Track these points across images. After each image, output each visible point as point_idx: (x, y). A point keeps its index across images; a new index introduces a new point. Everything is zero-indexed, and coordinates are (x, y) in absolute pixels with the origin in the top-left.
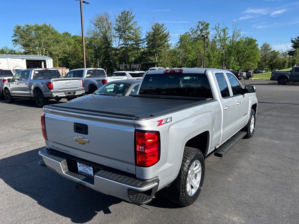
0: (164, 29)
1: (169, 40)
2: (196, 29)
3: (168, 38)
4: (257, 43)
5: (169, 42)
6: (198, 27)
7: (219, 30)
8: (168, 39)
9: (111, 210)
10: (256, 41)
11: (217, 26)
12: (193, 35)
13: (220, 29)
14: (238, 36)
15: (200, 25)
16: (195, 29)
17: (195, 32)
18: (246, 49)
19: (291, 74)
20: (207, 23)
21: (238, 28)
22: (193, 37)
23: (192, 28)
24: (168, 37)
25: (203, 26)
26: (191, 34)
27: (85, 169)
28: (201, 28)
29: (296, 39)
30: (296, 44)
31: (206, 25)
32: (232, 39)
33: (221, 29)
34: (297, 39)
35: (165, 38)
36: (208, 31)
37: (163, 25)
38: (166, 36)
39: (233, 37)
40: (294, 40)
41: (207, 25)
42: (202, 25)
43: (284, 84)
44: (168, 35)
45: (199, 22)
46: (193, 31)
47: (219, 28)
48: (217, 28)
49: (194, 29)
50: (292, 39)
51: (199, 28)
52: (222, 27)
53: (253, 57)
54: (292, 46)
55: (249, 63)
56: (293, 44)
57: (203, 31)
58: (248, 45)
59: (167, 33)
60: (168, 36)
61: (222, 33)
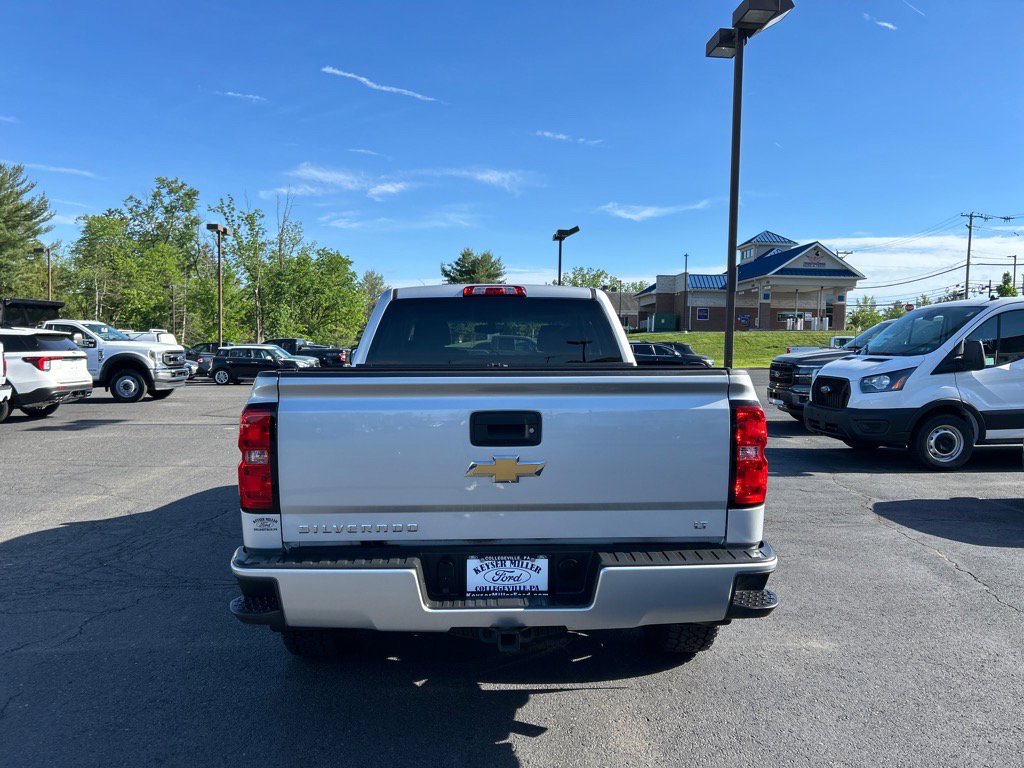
0: (24, 186)
1: (47, 230)
2: (150, 203)
3: (40, 221)
4: (352, 269)
5: (45, 240)
6: (156, 196)
7: (235, 218)
8: (44, 225)
10: (351, 262)
11: (227, 202)
12: (137, 222)
13: (236, 213)
14: (295, 242)
15: (164, 191)
16: (143, 201)
17: (146, 213)
18: (327, 285)
20: (188, 188)
21: (293, 220)
22: (137, 228)
23: (131, 197)
24: (41, 218)
25: (173, 197)
26: (129, 216)
27: (508, 574)
28: (167, 201)
29: (452, 268)
31: (186, 194)
32: (277, 248)
33: (241, 215)
34: (455, 266)
35: (29, 218)
36: (194, 214)
37: (18, 170)
38: (34, 214)
39: (281, 244)
40: (448, 268)
41: (191, 195)
42: (170, 193)
44: (42, 207)
45: (161, 181)
46: (137, 207)
47: (233, 209)
48: (226, 210)
49: (139, 202)
50: (441, 264)
51: (161, 202)
52: (241, 208)
53: (344, 310)
55: (334, 327)
56: (446, 279)
57: (176, 214)
58: (331, 271)
59: (36, 203)
60: (45, 214)
61: (243, 227)
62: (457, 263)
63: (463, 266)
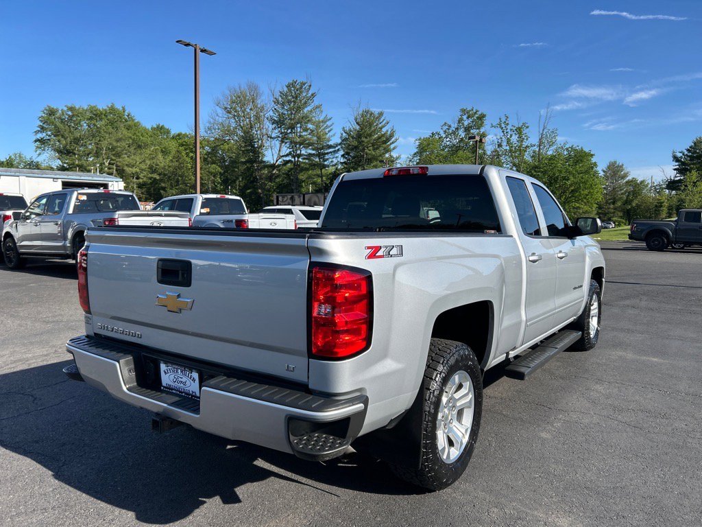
0: (384, 123)
1: (394, 149)
2: (456, 126)
3: (391, 144)
4: (593, 160)
5: (394, 154)
6: (460, 121)
7: (508, 130)
8: (392, 146)
9: (241, 497)
10: (592, 155)
11: (503, 120)
12: (448, 139)
13: (509, 127)
14: (551, 144)
15: (465, 117)
16: (453, 125)
17: (454, 133)
18: (570, 173)
19: (676, 226)
20: (479, 113)
21: (550, 127)
22: (448, 143)
23: (445, 123)
24: (391, 142)
25: (470, 120)
26: (444, 136)
27: (180, 379)
28: (466, 123)
29: (683, 154)
30: (683, 163)
31: (477, 118)
32: (537, 150)
33: (512, 128)
34: (686, 153)
35: (385, 142)
36: (482, 130)
37: (381, 114)
38: (388, 140)
39: (540, 146)
40: (679, 155)
41: (482, 117)
42: (468, 118)
43: (661, 248)
44: (392, 136)
45: (463, 111)
46: (448, 129)
47: (508, 124)
48: (503, 126)
49: (450, 126)
50: (674, 152)
51: (463, 124)
52: (514, 122)
53: (586, 192)
54: (675, 169)
55: (578, 205)
56: (677, 164)
57: (472, 131)
58: (576, 162)
59: (389, 133)
60: (393, 139)
61: (513, 137)
62: (688, 150)
63: (695, 152)
